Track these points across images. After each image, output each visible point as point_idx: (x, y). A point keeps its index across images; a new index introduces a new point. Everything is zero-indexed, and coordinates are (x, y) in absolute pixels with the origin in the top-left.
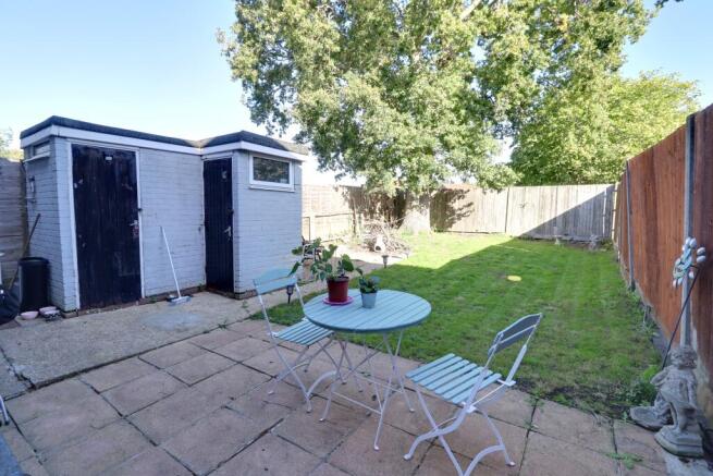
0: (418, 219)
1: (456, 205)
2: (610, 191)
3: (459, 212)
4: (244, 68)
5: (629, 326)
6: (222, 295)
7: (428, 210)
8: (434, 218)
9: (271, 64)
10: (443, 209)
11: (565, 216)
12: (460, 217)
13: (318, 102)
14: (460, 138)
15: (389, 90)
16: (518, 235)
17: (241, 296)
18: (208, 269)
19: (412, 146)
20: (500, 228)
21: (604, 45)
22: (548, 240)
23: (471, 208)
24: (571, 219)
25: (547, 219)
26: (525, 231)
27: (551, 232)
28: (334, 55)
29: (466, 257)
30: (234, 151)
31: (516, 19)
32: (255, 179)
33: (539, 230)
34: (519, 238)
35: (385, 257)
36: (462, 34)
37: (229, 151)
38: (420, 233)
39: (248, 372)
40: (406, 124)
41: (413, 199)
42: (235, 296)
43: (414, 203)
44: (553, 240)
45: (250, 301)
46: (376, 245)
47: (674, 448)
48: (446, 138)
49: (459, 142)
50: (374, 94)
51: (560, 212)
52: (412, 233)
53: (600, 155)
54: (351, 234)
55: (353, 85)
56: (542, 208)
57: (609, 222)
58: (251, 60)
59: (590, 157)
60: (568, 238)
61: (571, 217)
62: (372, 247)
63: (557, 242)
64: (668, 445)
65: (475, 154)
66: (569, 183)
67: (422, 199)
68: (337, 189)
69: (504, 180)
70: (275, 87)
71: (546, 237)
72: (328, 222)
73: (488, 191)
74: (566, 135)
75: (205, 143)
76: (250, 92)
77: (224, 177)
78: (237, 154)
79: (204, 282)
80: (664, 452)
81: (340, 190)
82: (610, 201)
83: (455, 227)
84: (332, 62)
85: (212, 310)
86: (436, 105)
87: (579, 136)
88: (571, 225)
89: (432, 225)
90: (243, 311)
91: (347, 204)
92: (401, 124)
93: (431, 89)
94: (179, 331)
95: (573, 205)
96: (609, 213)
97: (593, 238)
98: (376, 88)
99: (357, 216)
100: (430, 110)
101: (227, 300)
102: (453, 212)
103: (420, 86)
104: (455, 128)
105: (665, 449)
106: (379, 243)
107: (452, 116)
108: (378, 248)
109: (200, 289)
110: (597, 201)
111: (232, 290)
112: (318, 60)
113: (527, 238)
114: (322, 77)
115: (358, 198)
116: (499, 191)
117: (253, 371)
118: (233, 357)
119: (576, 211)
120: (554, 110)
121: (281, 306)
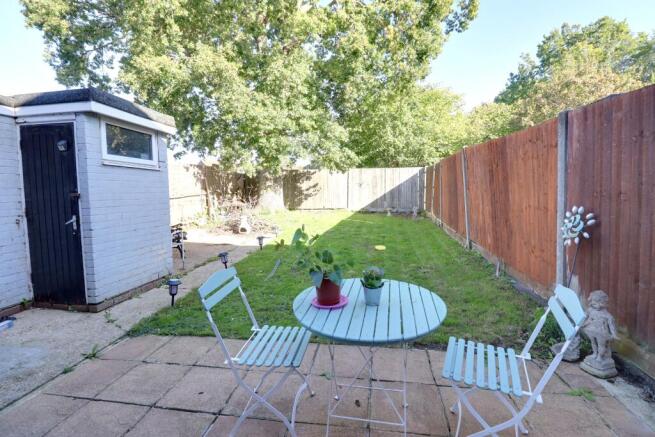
0: (272, 198)
1: (304, 185)
2: (422, 172)
3: (305, 192)
4: (48, 14)
5: (489, 278)
6: (66, 309)
7: (282, 190)
8: (286, 197)
9: (85, 18)
10: (293, 188)
11: (392, 192)
12: (307, 196)
13: (162, 69)
14: (313, 123)
15: (245, 68)
16: (358, 209)
17: (99, 307)
18: (34, 277)
19: (271, 127)
20: (343, 204)
21: (421, 56)
22: (380, 213)
23: (317, 188)
24: (396, 195)
25: (379, 196)
26: (363, 206)
27: (382, 206)
28: (179, 20)
29: (327, 232)
30: (76, 114)
31: (357, 21)
32: (109, 152)
33: (374, 204)
34: (359, 212)
35: (260, 239)
36: (308, 25)
37: (69, 113)
38: (277, 212)
39: (174, 417)
40: (264, 105)
41: (267, 179)
42: (91, 308)
43: (268, 183)
44: (386, 212)
45: (115, 312)
46: (241, 227)
47: (601, 373)
48: (301, 121)
49: (313, 127)
50: (232, 69)
51: (388, 189)
52: (269, 213)
53: (407, 145)
54: (205, 217)
55: (206, 57)
56: (375, 186)
57: (421, 196)
58: (59, 7)
59: (401, 146)
60: (395, 210)
61: (395, 193)
62: (235, 229)
63: (389, 214)
64: (597, 372)
65: (326, 137)
66: (382, 167)
67: (276, 180)
68: (187, 169)
69: (348, 162)
70: (87, 47)
71: (380, 210)
72: (179, 205)
73: (334, 172)
74: (384, 127)
75: (22, 100)
76: (54, 47)
77: (62, 149)
78: (83, 118)
79: (30, 296)
80: (595, 378)
81: (191, 169)
82: (422, 181)
83: (303, 206)
84: (176, 28)
85: (60, 335)
86: (292, 88)
87: (394, 128)
88: (396, 199)
89: (285, 204)
90: (111, 326)
91: (199, 185)
92: (260, 104)
93: (287, 72)
94: (17, 379)
95: (397, 184)
96: (422, 190)
97: (415, 210)
98: (233, 64)
99: (211, 197)
100: (285, 93)
101: (77, 316)
102: (301, 192)
103: (277, 66)
104: (307, 113)
105: (595, 376)
106: (243, 224)
107: (305, 101)
108: (244, 230)
109: (23, 306)
110: (412, 180)
111: (83, 301)
112: (160, 23)
113: (364, 212)
114: (165, 41)
115: (211, 179)
116: (343, 172)
117: (183, 414)
118: (137, 401)
119: (398, 189)
120: (373, 106)
121: (165, 310)
